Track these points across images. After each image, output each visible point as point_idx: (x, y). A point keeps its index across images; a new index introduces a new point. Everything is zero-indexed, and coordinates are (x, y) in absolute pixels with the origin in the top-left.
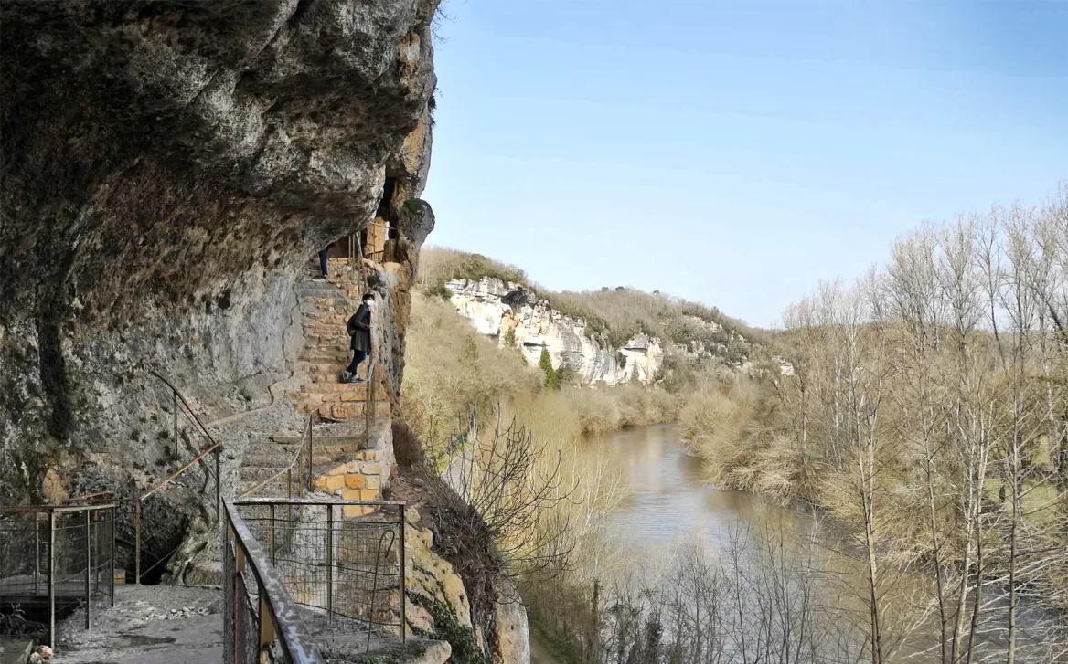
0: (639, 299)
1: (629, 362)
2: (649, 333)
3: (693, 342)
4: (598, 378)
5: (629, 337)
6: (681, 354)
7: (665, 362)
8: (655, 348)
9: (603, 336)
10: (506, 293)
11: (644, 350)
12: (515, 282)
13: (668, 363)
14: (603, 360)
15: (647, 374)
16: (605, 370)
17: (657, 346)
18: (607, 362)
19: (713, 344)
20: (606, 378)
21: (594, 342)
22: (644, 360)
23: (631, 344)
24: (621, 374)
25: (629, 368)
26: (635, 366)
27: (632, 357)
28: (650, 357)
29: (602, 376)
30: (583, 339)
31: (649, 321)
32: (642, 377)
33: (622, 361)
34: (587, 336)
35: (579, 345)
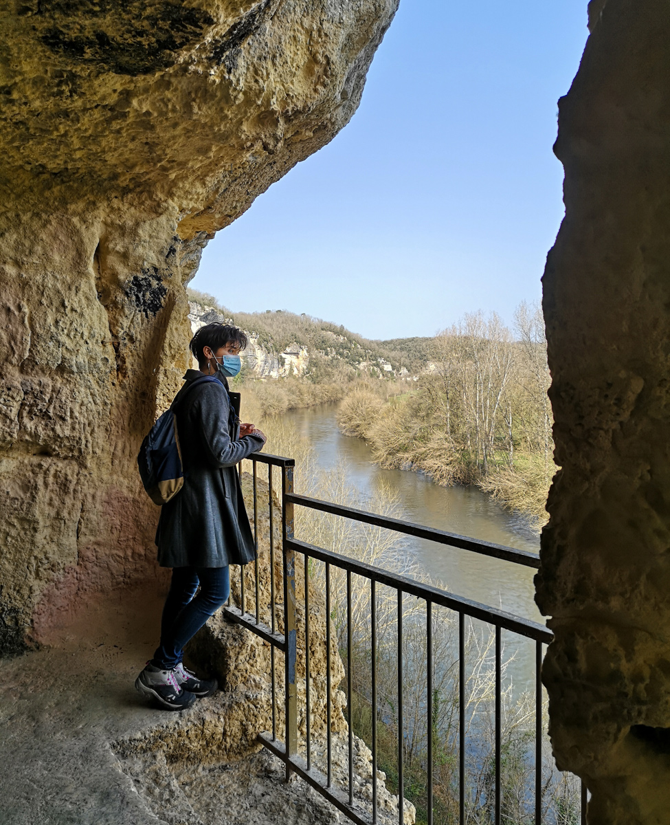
0: (293, 319)
1: (287, 362)
2: (300, 343)
3: (329, 349)
4: (267, 374)
5: (287, 345)
6: (321, 357)
7: (310, 362)
8: (304, 353)
9: (269, 345)
10: (203, 313)
11: (297, 354)
12: (209, 306)
13: (313, 363)
14: (270, 361)
15: (299, 370)
16: (272, 368)
17: (305, 351)
18: (273, 363)
19: (341, 350)
20: (272, 373)
21: (264, 349)
22: (297, 362)
23: (288, 350)
24: (281, 371)
25: (287, 367)
26: (291, 364)
27: (289, 359)
28: (301, 359)
29: (269, 372)
30: (256, 347)
31: (299, 334)
32: (296, 372)
33: (282, 362)
34: (259, 344)
35: (254, 351)
